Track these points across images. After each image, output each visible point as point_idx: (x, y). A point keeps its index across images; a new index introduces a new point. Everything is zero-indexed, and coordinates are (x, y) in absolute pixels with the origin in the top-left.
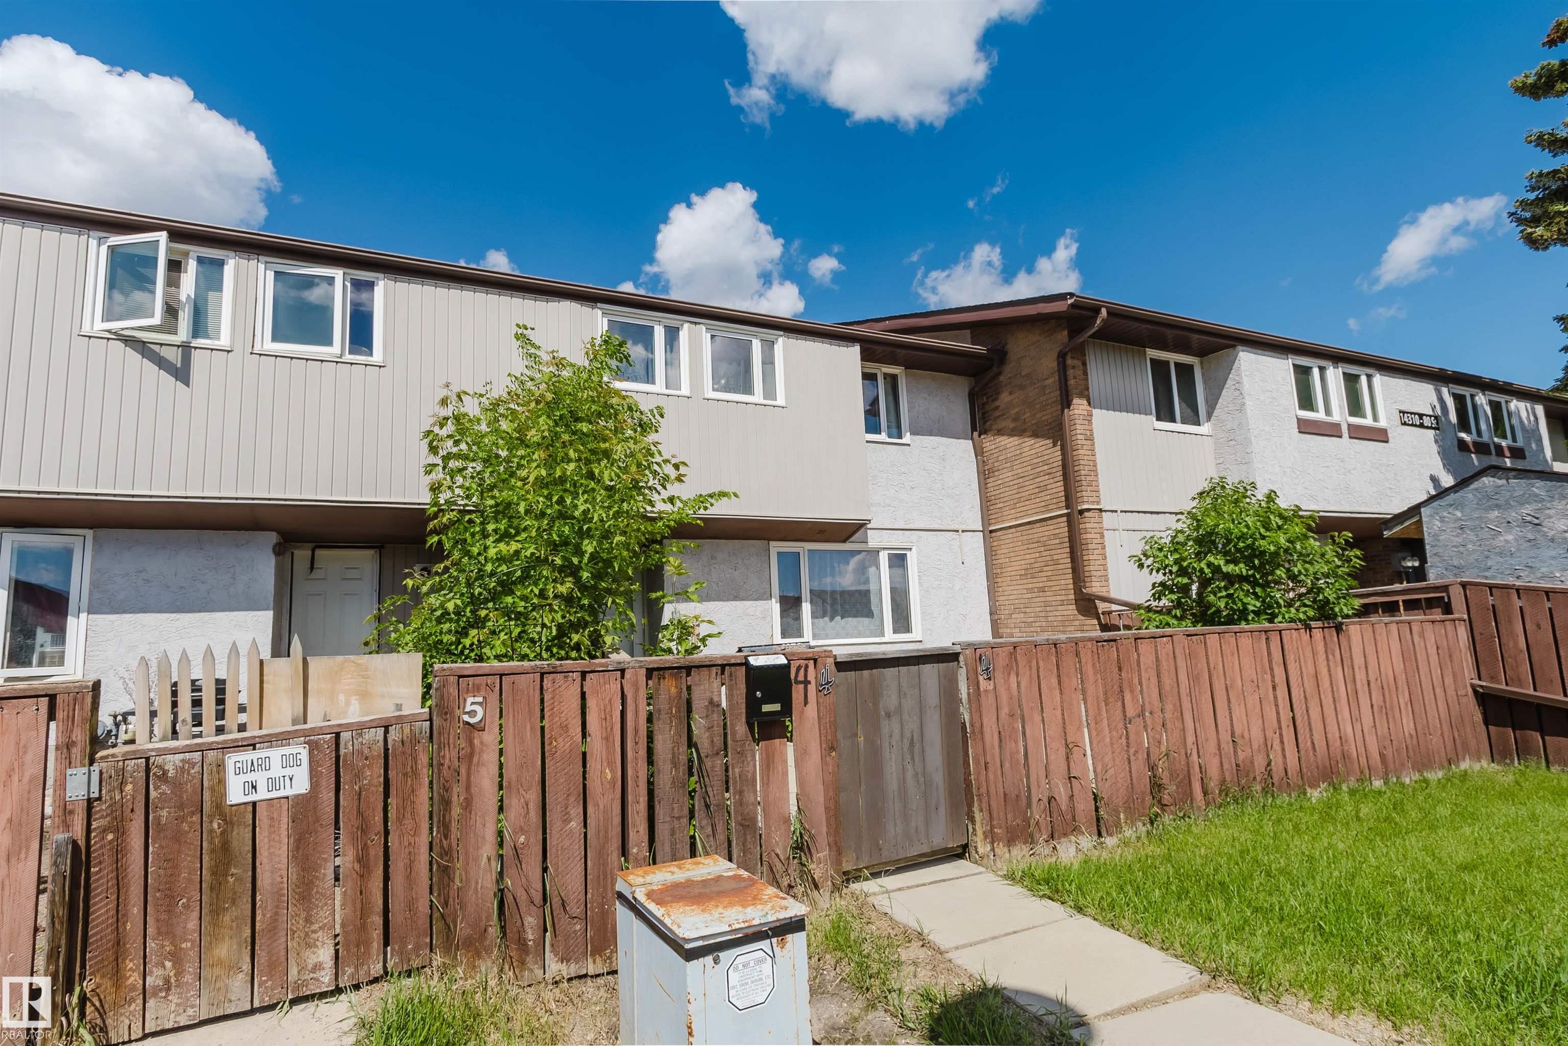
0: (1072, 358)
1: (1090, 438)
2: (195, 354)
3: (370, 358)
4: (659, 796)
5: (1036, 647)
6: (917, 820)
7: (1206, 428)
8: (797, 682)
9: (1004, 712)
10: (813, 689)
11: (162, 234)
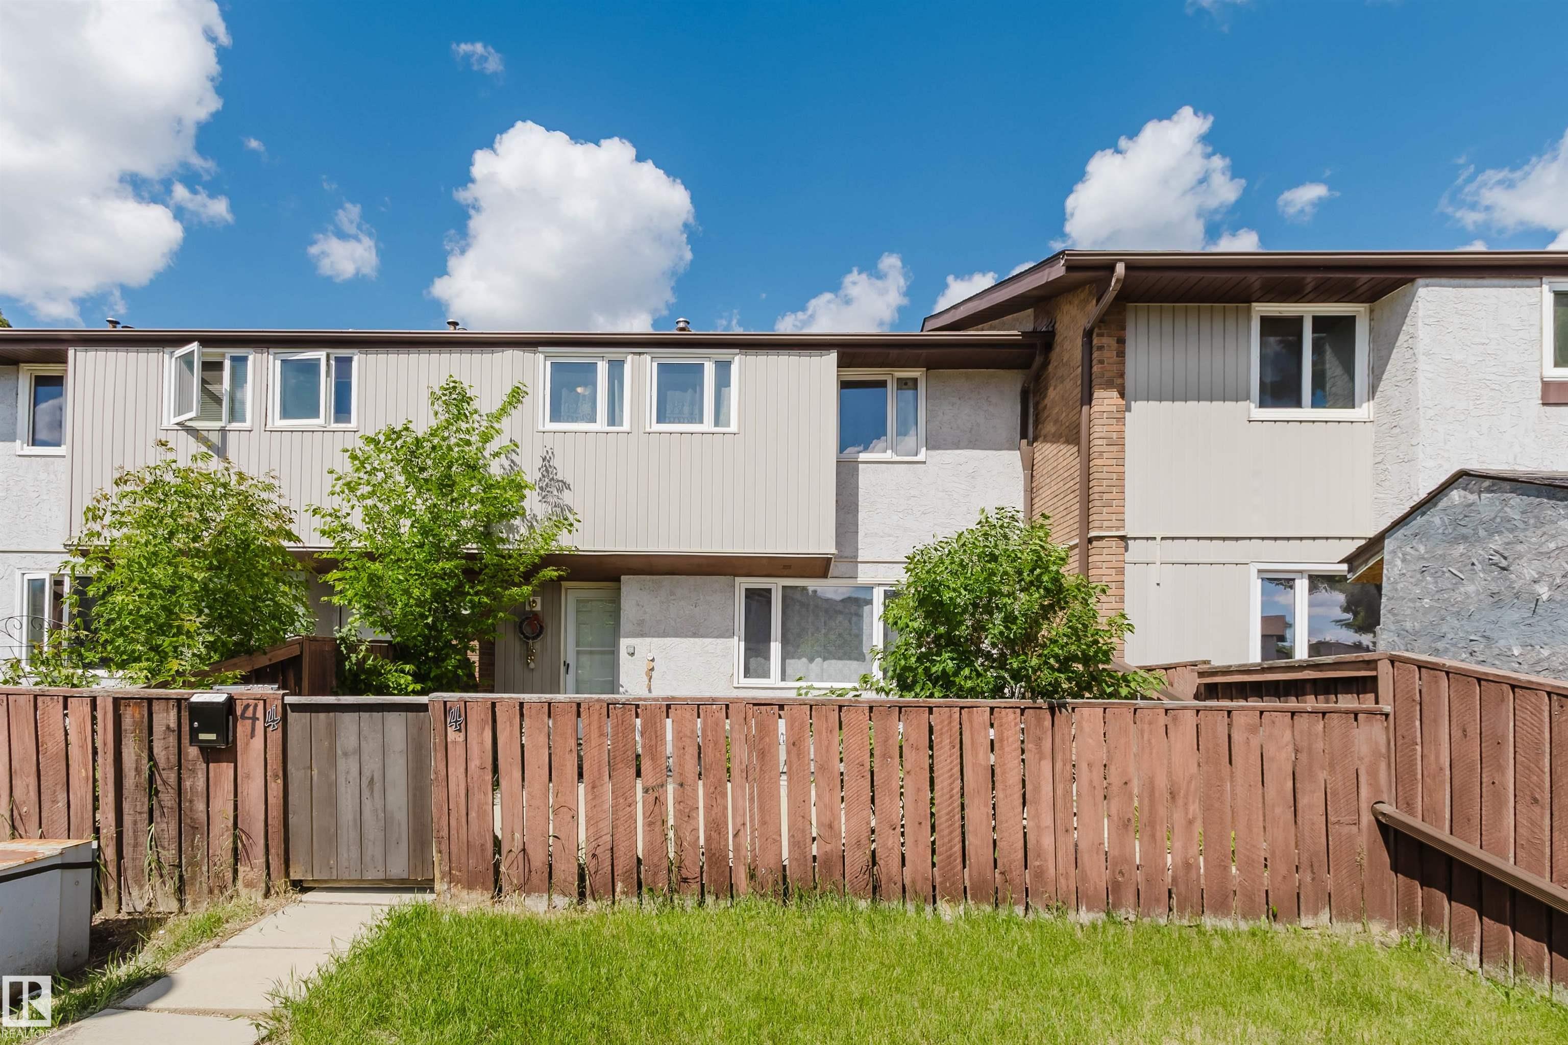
0: (1099, 335)
1: (1119, 443)
2: (231, 437)
3: (349, 425)
4: (125, 792)
5: (521, 705)
6: (374, 850)
7: (1363, 411)
8: (243, 717)
9: (474, 764)
10: (260, 725)
11: (196, 344)
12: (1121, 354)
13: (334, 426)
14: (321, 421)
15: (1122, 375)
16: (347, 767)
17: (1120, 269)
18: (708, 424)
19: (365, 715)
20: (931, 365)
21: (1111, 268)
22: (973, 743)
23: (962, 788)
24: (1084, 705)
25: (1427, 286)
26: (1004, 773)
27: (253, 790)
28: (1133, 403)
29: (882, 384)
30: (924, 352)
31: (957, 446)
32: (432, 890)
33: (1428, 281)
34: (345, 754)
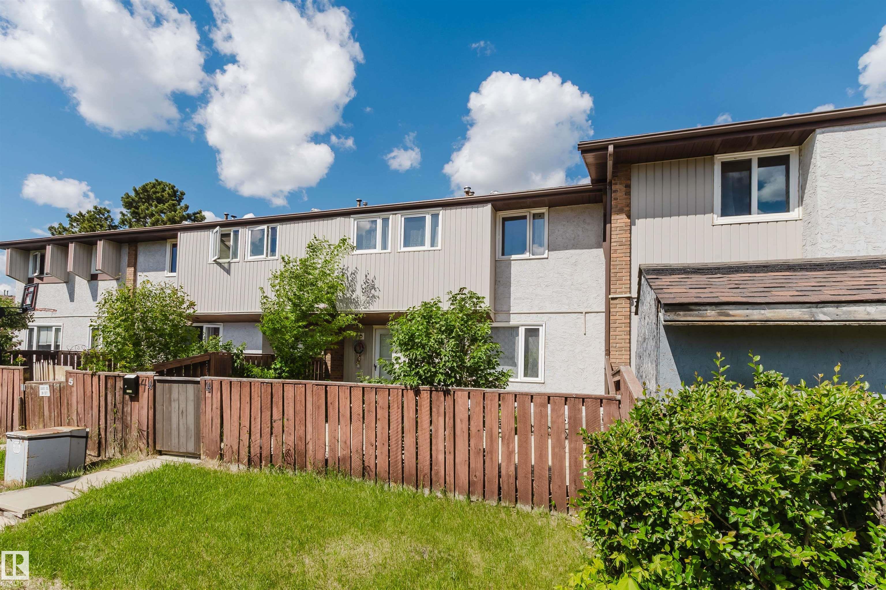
1: (628, 244)
2: (232, 265)
4: (108, 412)
5: (231, 382)
6: (183, 440)
7: (795, 213)
8: (142, 384)
9: (214, 407)
10: (147, 387)
11: (218, 227)
12: (628, 193)
13: (270, 258)
14: (264, 256)
15: (629, 205)
16: (175, 405)
17: (611, 148)
18: (427, 246)
19: (181, 385)
20: (551, 205)
21: (606, 148)
22: (408, 407)
23: (403, 428)
24: (459, 390)
25: (823, 133)
26: (422, 422)
27: (144, 412)
28: (637, 220)
29: (525, 217)
30: (546, 198)
31: (566, 248)
32: (200, 458)
33: (823, 130)
34: (174, 400)
